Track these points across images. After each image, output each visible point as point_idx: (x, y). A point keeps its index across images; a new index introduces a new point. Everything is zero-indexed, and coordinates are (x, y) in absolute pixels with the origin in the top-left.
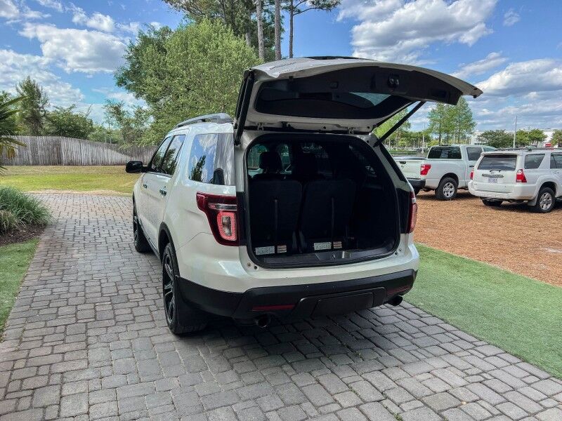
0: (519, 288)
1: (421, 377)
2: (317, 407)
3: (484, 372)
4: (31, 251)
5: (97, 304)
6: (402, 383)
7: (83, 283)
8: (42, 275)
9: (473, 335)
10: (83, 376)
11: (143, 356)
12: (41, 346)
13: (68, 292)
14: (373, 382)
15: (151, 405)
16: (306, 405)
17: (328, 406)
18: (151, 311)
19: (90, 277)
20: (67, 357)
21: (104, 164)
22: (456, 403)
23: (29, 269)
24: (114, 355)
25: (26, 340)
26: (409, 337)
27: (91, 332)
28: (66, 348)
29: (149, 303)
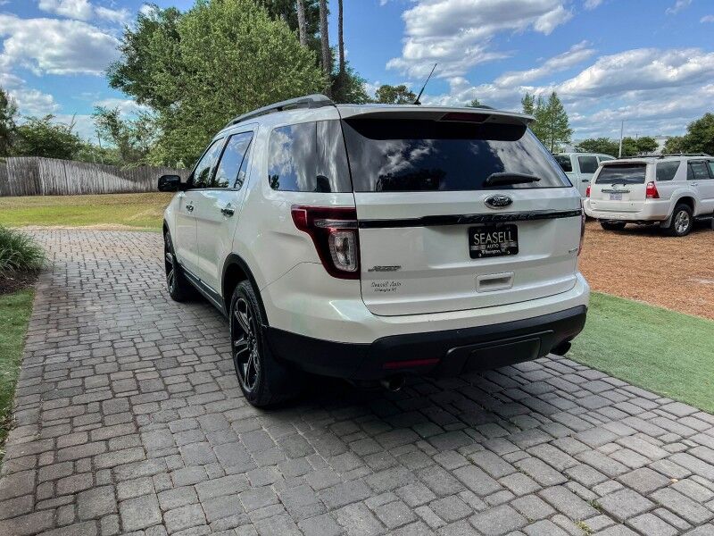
0: (685, 329)
1: (606, 449)
2: (482, 497)
3: (684, 438)
4: (27, 305)
5: (136, 371)
6: (583, 457)
7: (110, 344)
8: (49, 335)
9: (650, 391)
10: (144, 470)
11: (220, 437)
12: (72, 432)
13: (92, 356)
14: (545, 459)
15: (251, 506)
16: (466, 494)
17: (497, 495)
18: (214, 378)
19: (117, 336)
20: (112, 444)
21: (99, 192)
22: (664, 481)
23: (30, 329)
24: (179, 439)
25: (47, 424)
26: (571, 397)
27: (137, 409)
28: (109, 433)
29: (209, 366)
